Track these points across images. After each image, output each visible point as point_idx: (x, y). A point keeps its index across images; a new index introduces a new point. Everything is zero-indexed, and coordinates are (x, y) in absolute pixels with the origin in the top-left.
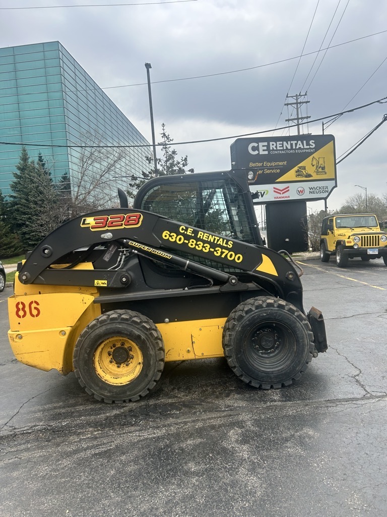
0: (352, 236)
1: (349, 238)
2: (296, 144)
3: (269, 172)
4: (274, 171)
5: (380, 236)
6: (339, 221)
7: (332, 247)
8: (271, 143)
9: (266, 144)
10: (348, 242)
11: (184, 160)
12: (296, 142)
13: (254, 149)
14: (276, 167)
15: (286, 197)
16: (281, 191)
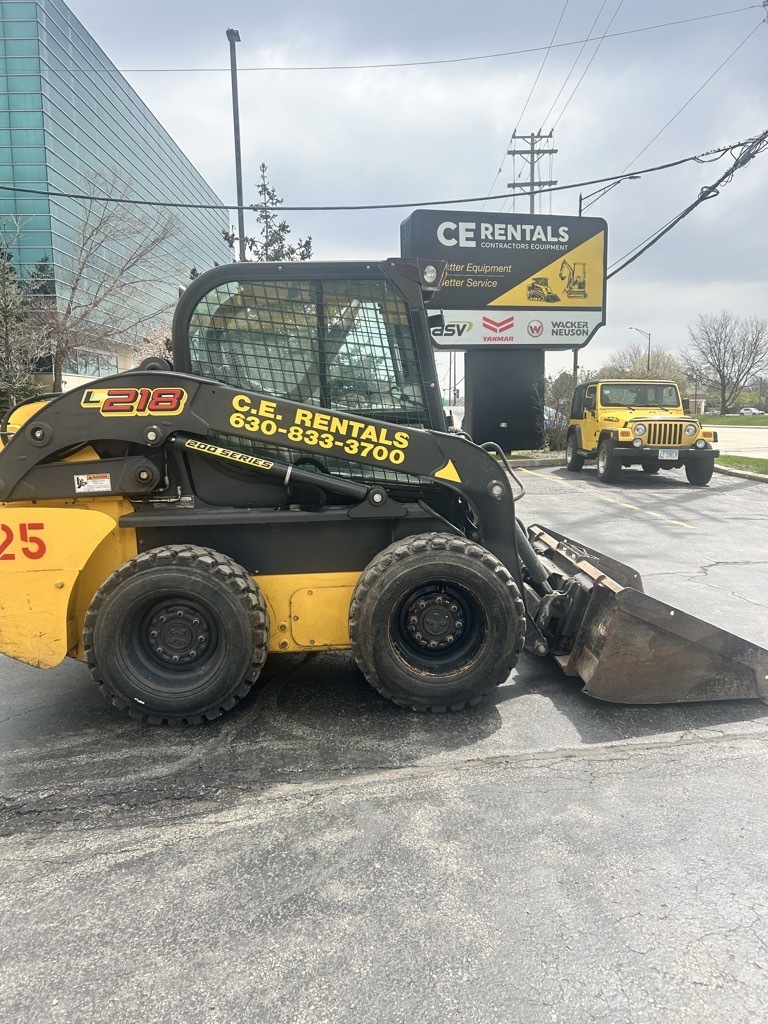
0: (631, 421)
1: (625, 426)
2: (532, 232)
3: (475, 284)
4: (487, 284)
5: (685, 424)
6: (607, 392)
7: (589, 443)
8: (483, 226)
9: (472, 226)
10: (623, 434)
11: (305, 246)
12: (532, 227)
13: (449, 234)
14: (493, 276)
15: (506, 339)
16: (498, 325)
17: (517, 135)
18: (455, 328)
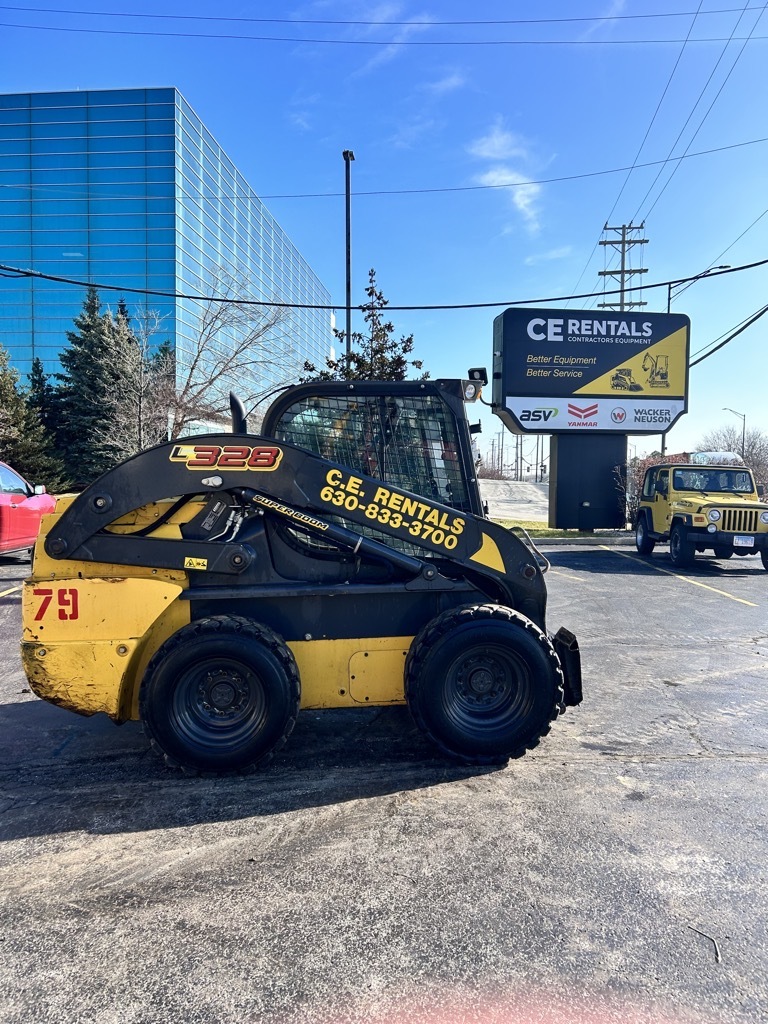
0: (704, 507)
1: (699, 512)
2: (617, 327)
3: (562, 374)
4: (573, 374)
5: (760, 511)
7: (662, 526)
8: (571, 322)
9: (560, 322)
10: (697, 519)
11: (407, 341)
12: (617, 323)
13: (538, 329)
14: (576, 367)
15: (591, 424)
16: (583, 412)
17: (608, 226)
18: (542, 414)
